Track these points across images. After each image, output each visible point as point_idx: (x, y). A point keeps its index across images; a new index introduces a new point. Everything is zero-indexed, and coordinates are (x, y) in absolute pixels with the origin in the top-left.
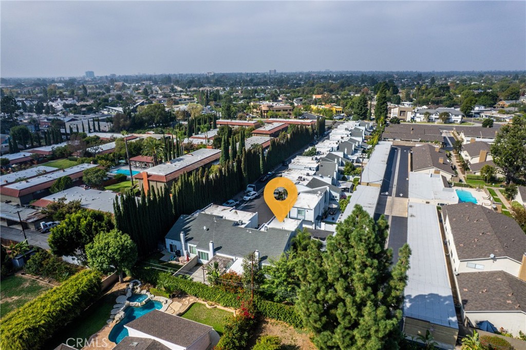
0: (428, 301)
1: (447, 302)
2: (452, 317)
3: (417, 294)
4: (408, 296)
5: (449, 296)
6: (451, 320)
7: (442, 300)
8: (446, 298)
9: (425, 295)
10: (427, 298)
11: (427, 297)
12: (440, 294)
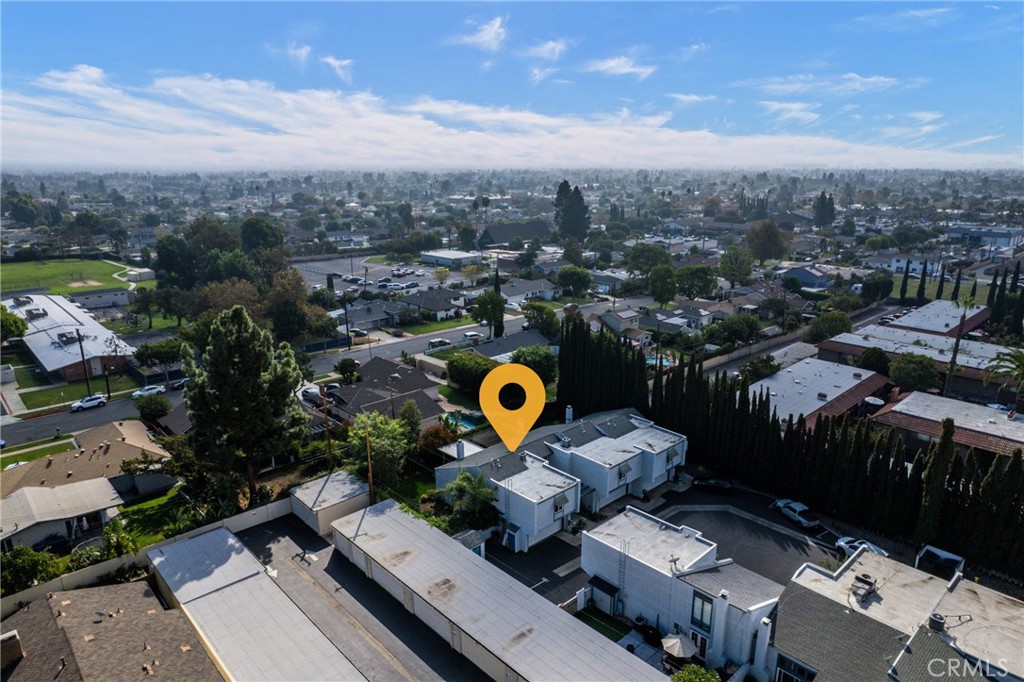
0: (208, 562)
1: (177, 577)
2: (161, 563)
3: (230, 561)
4: (242, 551)
5: (177, 589)
6: (161, 557)
7: (187, 576)
8: (182, 582)
9: (217, 567)
10: (211, 565)
11: (214, 566)
12: (195, 582)
